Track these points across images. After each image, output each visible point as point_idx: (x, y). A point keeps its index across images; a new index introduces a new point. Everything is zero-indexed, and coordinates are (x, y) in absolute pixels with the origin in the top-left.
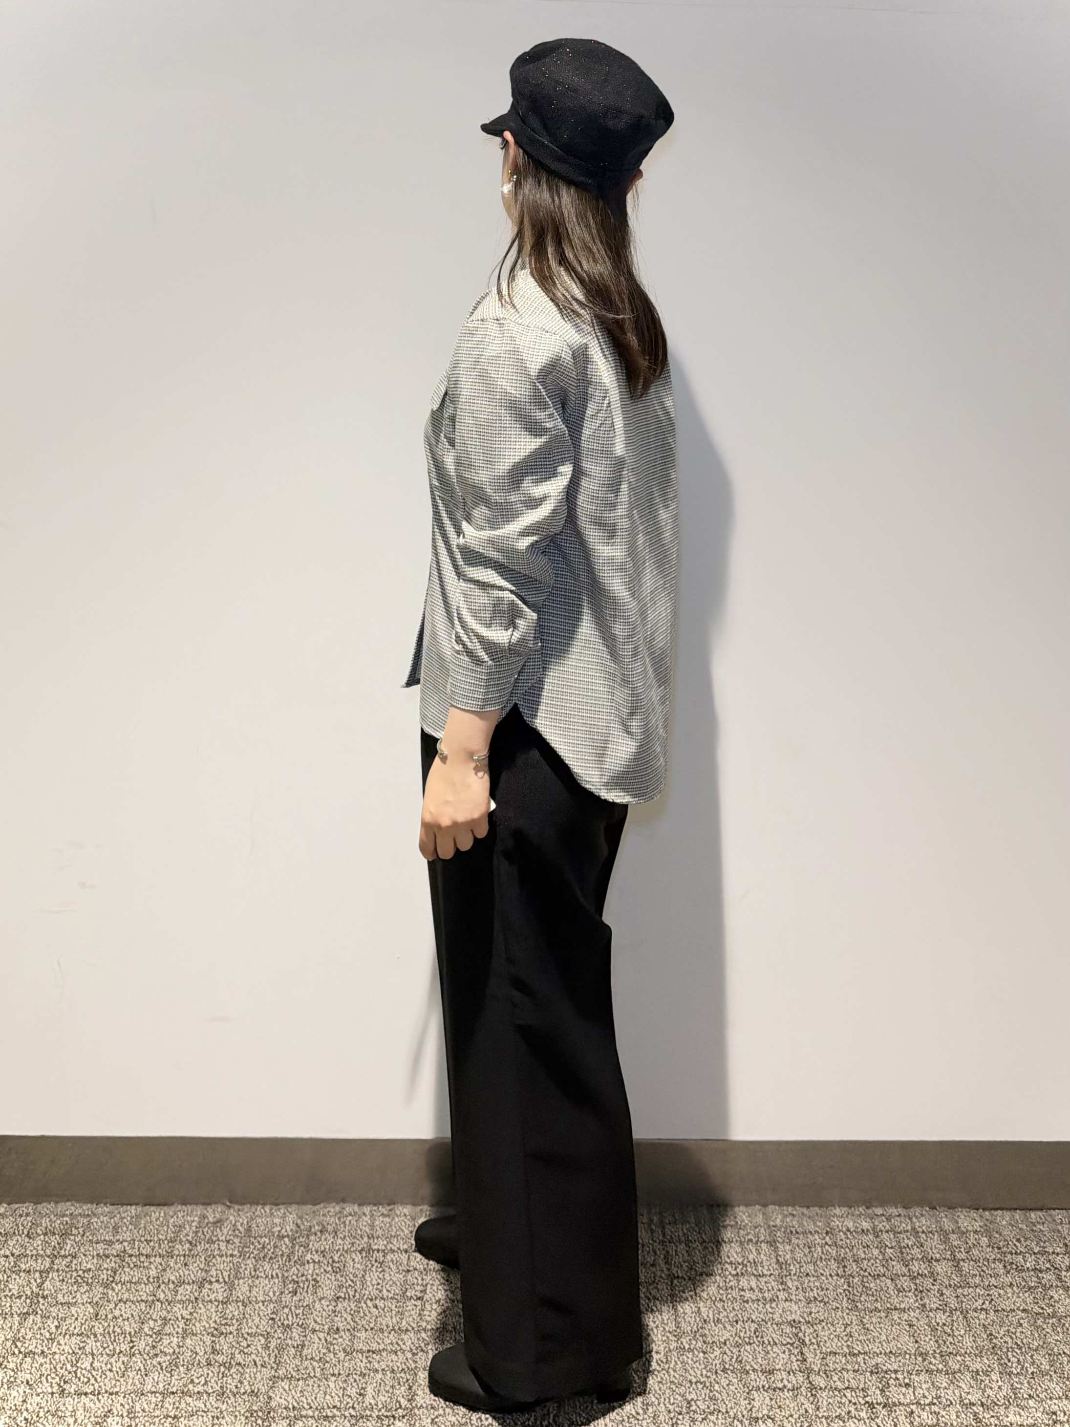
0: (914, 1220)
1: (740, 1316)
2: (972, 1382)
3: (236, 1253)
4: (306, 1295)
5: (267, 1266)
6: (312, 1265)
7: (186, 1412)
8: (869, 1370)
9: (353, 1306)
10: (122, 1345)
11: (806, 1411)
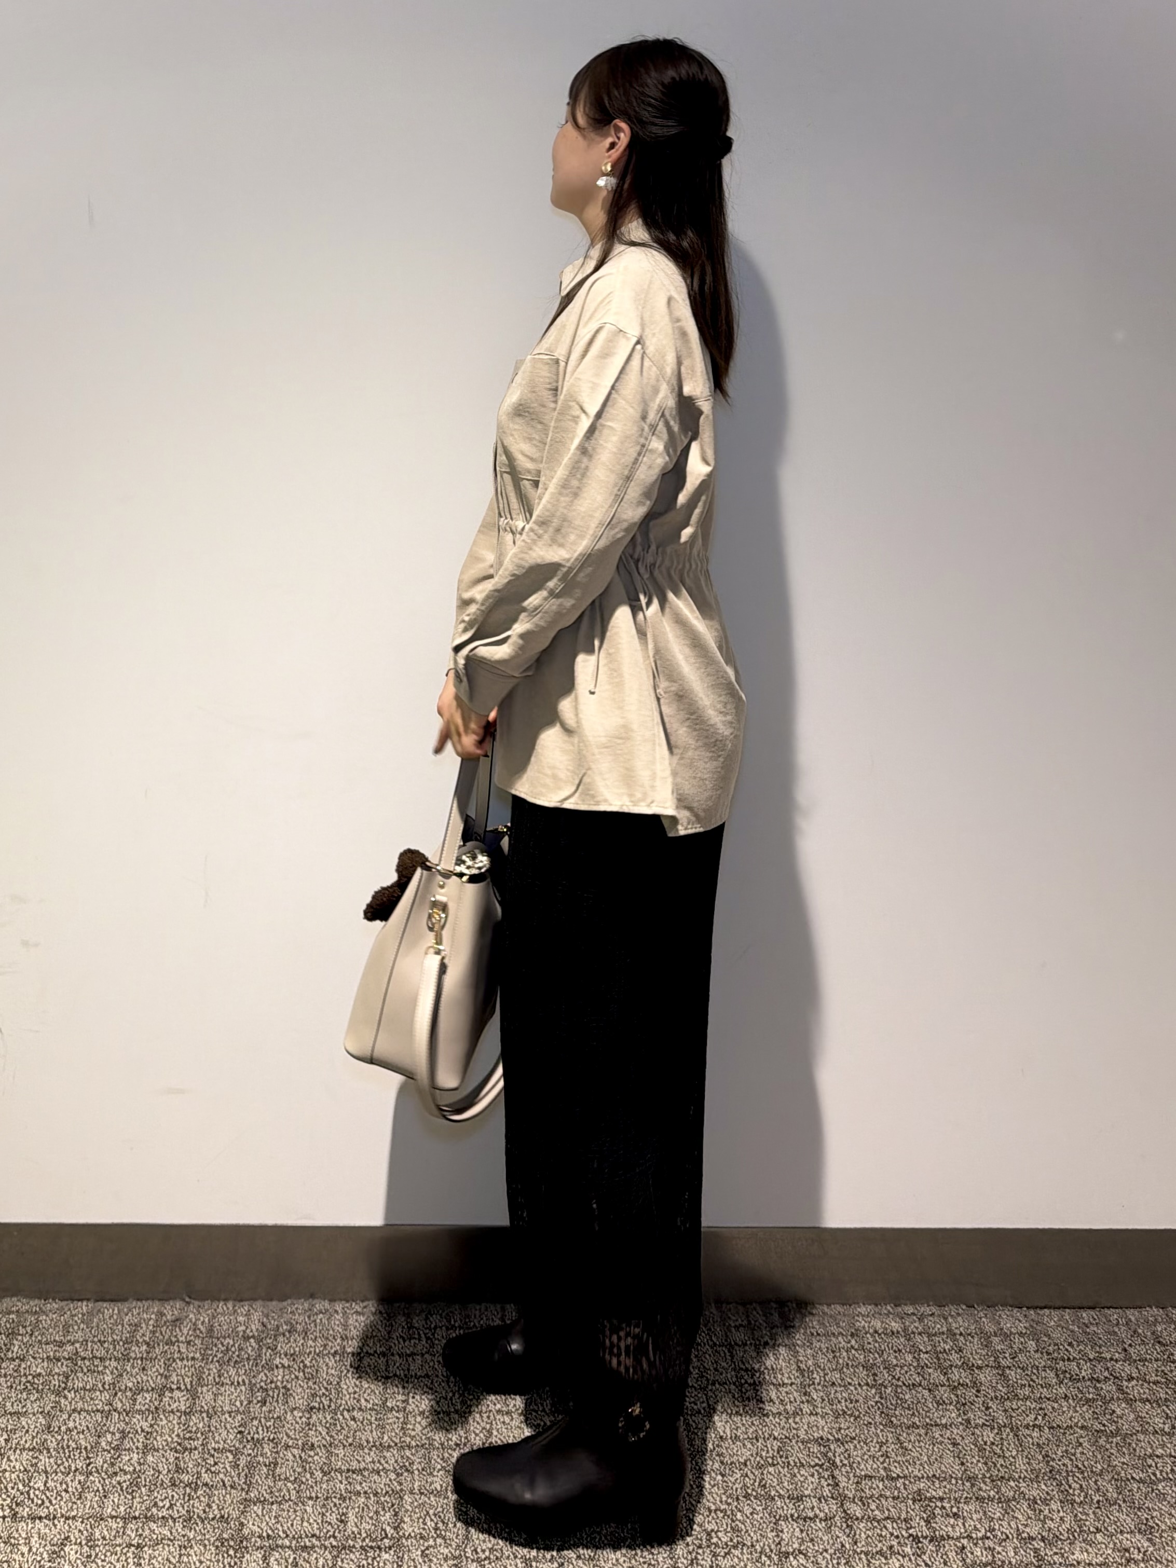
0: (950, 1320)
1: (760, 1433)
2: (1029, 1512)
3: (198, 1355)
4: (276, 1404)
5: (232, 1372)
6: (281, 1370)
7: (150, 1540)
8: (910, 1497)
9: (328, 1418)
10: (78, 1461)
11: (843, 1546)
